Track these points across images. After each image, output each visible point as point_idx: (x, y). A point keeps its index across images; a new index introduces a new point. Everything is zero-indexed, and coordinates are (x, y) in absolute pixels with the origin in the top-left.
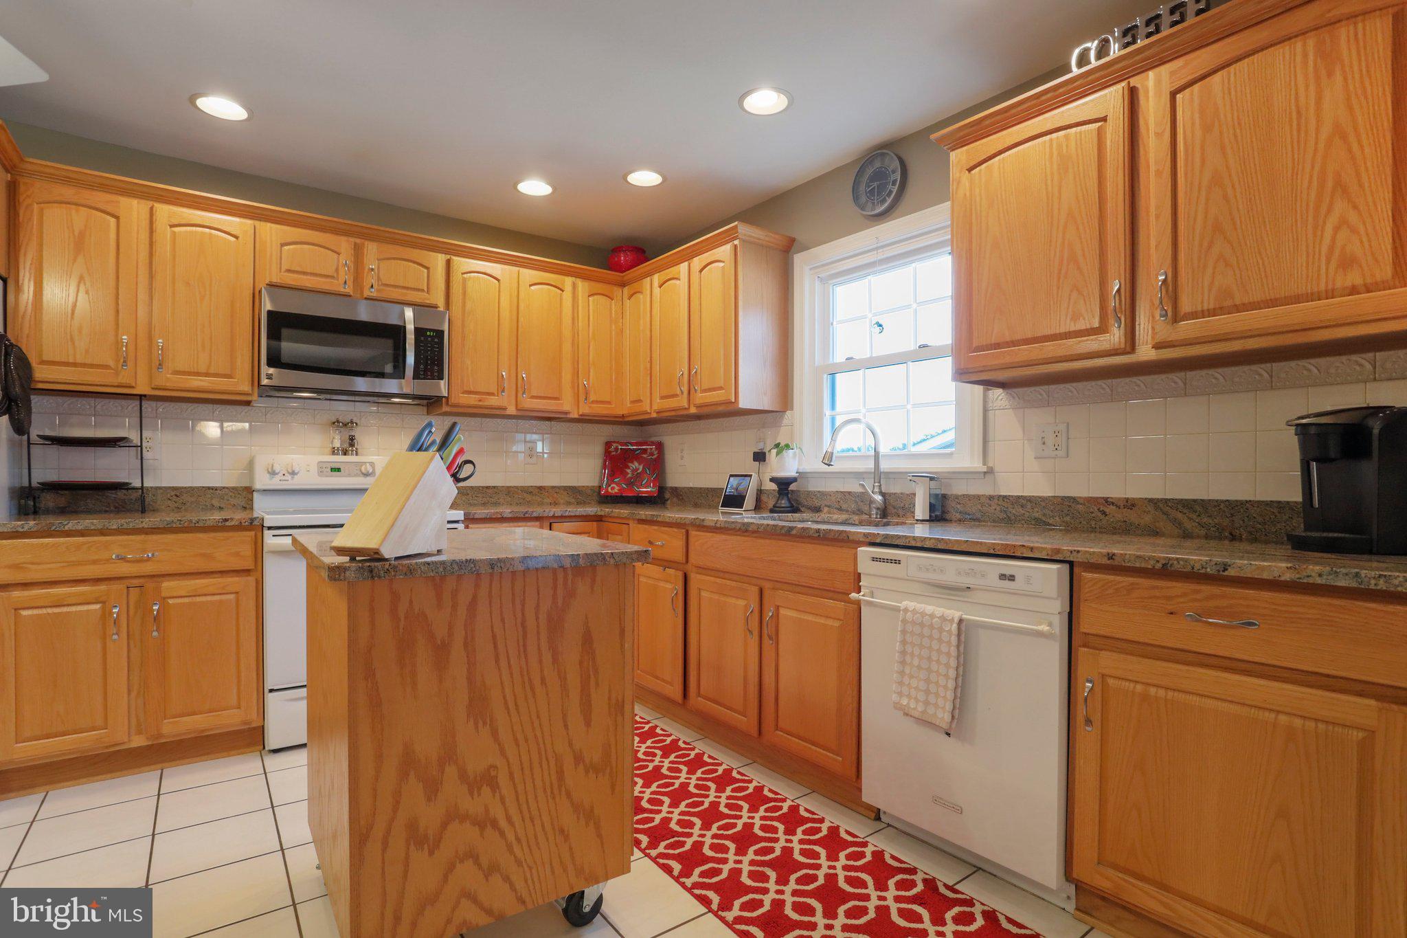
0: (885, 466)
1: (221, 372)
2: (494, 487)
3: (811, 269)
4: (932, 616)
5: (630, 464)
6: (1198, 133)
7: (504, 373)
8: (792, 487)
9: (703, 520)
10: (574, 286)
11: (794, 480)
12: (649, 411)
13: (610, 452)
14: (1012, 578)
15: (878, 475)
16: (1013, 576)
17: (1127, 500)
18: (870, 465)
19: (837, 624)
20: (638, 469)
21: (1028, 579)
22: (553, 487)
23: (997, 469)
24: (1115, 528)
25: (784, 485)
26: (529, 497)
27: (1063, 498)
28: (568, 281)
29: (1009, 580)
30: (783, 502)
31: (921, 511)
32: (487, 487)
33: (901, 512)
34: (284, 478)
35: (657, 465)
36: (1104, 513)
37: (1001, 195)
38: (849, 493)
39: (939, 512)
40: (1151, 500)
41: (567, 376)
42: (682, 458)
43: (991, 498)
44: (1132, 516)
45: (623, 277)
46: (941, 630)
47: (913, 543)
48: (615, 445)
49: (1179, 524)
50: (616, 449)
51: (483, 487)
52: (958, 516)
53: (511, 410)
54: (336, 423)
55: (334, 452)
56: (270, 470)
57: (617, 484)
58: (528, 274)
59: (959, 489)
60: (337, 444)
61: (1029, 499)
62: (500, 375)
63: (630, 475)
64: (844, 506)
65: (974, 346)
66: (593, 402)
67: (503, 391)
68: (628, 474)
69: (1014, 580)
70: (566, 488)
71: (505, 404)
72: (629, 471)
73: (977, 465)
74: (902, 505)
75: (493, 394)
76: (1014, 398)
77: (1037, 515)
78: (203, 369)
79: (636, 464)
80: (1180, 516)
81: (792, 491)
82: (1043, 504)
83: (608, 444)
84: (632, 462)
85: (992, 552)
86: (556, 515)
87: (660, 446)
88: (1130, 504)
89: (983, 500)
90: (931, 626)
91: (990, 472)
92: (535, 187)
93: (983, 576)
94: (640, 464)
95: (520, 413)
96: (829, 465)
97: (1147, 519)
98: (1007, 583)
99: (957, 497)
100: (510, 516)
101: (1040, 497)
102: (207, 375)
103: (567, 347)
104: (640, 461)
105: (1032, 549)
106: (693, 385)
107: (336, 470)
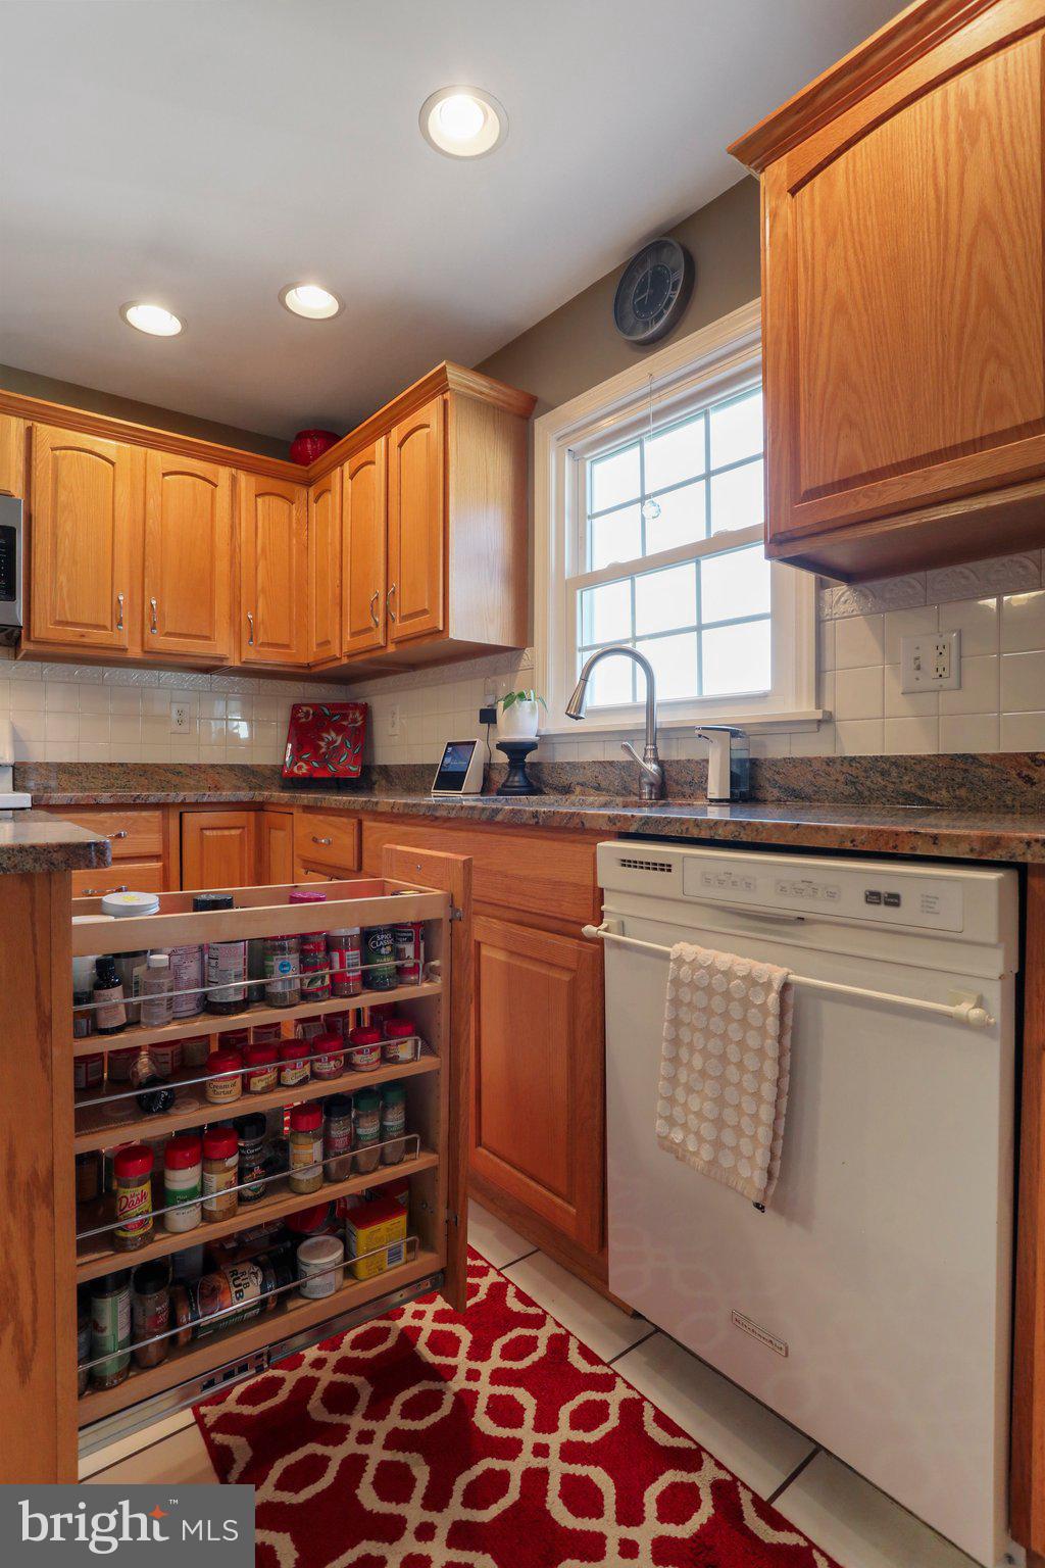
0: (662, 719)
2: (122, 765)
3: (558, 439)
4: (728, 974)
5: (325, 735)
7: (121, 598)
8: (530, 758)
9: (377, 803)
10: (234, 480)
11: (532, 746)
12: (338, 656)
13: (300, 718)
14: (893, 900)
15: (653, 733)
16: (897, 897)
18: (641, 719)
19: (566, 977)
20: (335, 742)
21: (929, 904)
22: (213, 766)
23: (838, 716)
25: (517, 751)
26: (175, 780)
27: (953, 758)
28: (223, 474)
29: (887, 903)
30: (516, 779)
31: (717, 784)
32: (110, 765)
33: (687, 790)
35: (363, 736)
36: (1029, 780)
38: (611, 763)
39: (746, 786)
41: (222, 606)
42: (393, 724)
43: (830, 761)
45: (308, 471)
46: (746, 1003)
47: (695, 833)
48: (305, 709)
50: (307, 713)
51: (103, 764)
52: (776, 793)
53: (135, 652)
57: (307, 762)
58: (161, 459)
59: (778, 749)
61: (896, 762)
62: (115, 600)
63: (323, 750)
64: (604, 784)
65: (803, 489)
66: (263, 644)
67: (120, 624)
68: (320, 747)
69: (897, 905)
70: (231, 767)
71: (125, 642)
72: (322, 744)
73: (806, 710)
74: (689, 779)
75: (104, 628)
76: (866, 597)
77: (907, 787)
79: (333, 734)
81: (532, 764)
82: (919, 768)
83: (296, 708)
84: (328, 732)
85: (848, 846)
86: (187, 801)
87: (366, 710)
89: (816, 766)
90: (727, 995)
91: (827, 720)
92: (154, 319)
93: (832, 895)
94: (337, 735)
95: (148, 657)
96: (577, 718)
98: (882, 912)
99: (774, 762)
100: (111, 801)
101: (913, 758)
103: (222, 566)
104: (339, 730)
105: (935, 839)
106: (390, 611)
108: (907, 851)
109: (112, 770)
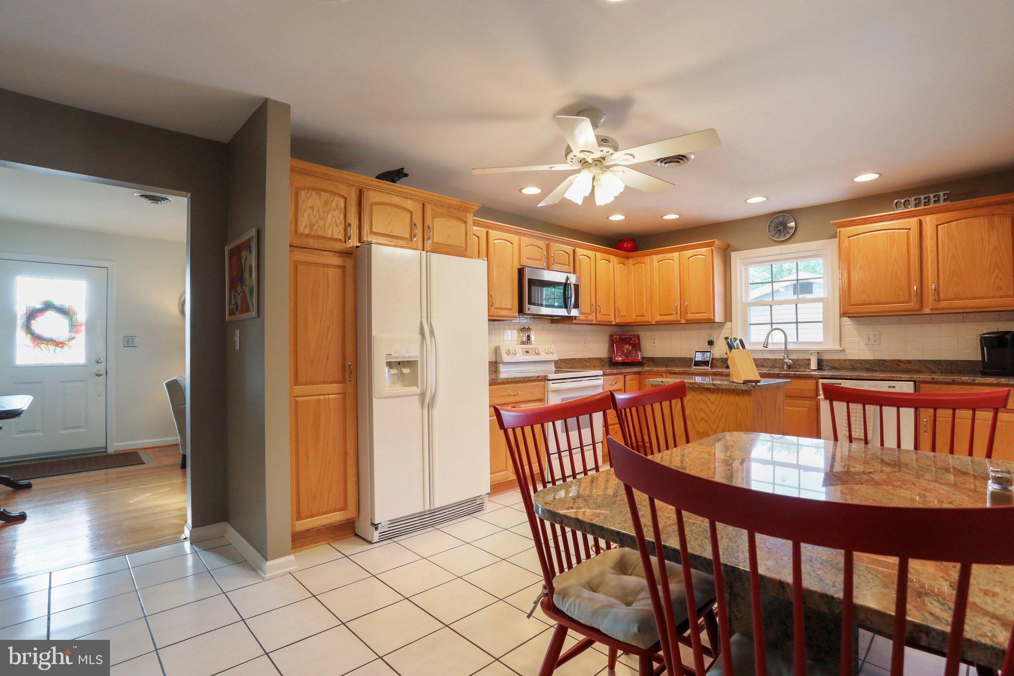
0: (790, 347)
1: (508, 306)
3: (741, 259)
5: (625, 346)
7: (592, 304)
10: (614, 259)
12: (651, 321)
13: (613, 340)
14: (894, 387)
15: (787, 351)
17: (908, 360)
18: (783, 347)
20: (629, 348)
21: (901, 387)
22: (594, 358)
23: (845, 349)
24: (903, 371)
26: (585, 363)
27: (880, 360)
28: (612, 258)
31: (814, 365)
32: (573, 359)
33: (797, 367)
34: (512, 357)
35: (637, 345)
36: (898, 365)
37: (864, 249)
38: (768, 359)
39: (821, 364)
40: (918, 360)
41: (612, 304)
42: (654, 343)
43: (845, 360)
44: (910, 366)
45: (630, 254)
47: (846, 377)
48: (615, 336)
49: (930, 369)
50: (616, 339)
52: (829, 368)
54: (523, 329)
55: (523, 343)
56: (508, 352)
57: (620, 356)
58: (600, 256)
59: (829, 357)
60: (525, 339)
61: (864, 361)
63: (626, 352)
64: (765, 365)
65: (851, 304)
66: (621, 316)
67: (592, 312)
68: (624, 351)
71: (593, 319)
72: (625, 349)
73: (837, 347)
75: (590, 314)
76: (854, 321)
77: (867, 367)
78: (504, 306)
79: (628, 346)
80: (930, 366)
82: (870, 362)
83: (611, 336)
84: (626, 345)
85: (883, 379)
87: (638, 337)
88: (909, 362)
89: (841, 361)
91: (843, 350)
94: (630, 346)
95: (596, 323)
96: (766, 347)
99: (828, 360)
101: (869, 360)
102: (505, 309)
103: (612, 290)
104: (630, 344)
105: (901, 377)
106: (684, 310)
107: (527, 352)
108: (896, 379)
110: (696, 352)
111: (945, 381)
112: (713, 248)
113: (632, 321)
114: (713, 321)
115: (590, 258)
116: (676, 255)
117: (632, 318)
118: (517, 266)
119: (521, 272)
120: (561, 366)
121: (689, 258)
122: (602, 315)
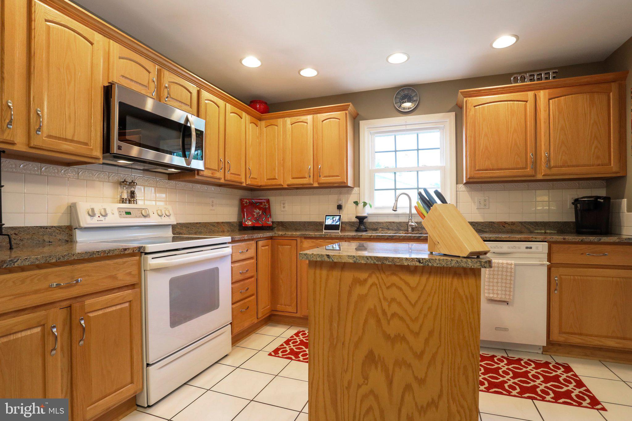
1: (82, 140)
3: (367, 128)
4: (502, 264)
5: (255, 210)
6: (557, 113)
8: (365, 220)
10: (246, 116)
11: (366, 217)
13: (244, 204)
14: (531, 248)
15: (411, 215)
16: (531, 247)
17: (512, 222)
20: (260, 213)
21: (537, 248)
22: (222, 223)
24: (508, 232)
25: (361, 219)
26: (213, 228)
27: (490, 222)
28: (244, 114)
29: (530, 249)
30: (362, 227)
32: (197, 223)
34: (99, 219)
35: (267, 210)
36: (504, 227)
37: (488, 118)
38: (393, 222)
40: (520, 222)
42: (284, 207)
44: (514, 227)
45: (262, 116)
46: (507, 268)
48: (245, 200)
49: (529, 229)
50: (246, 203)
53: (222, 180)
54: (123, 183)
55: (123, 201)
56: (90, 213)
57: (251, 221)
60: (125, 196)
61: (477, 223)
62: (220, 160)
63: (256, 216)
65: (477, 169)
66: (251, 178)
67: (220, 170)
68: (255, 215)
69: (531, 249)
70: (227, 223)
71: (220, 177)
72: (255, 214)
75: (216, 171)
76: (468, 187)
78: (69, 137)
79: (258, 210)
80: (529, 227)
83: (241, 200)
84: (256, 209)
85: (520, 240)
87: (268, 201)
88: (513, 223)
90: (503, 267)
93: (519, 248)
94: (260, 210)
96: (395, 211)
97: (519, 228)
98: (529, 250)
102: (72, 141)
104: (260, 209)
106: (317, 173)
107: (128, 213)
108: (531, 240)
109: (197, 225)
110: (326, 216)
111: (575, 241)
112: (347, 112)
113: (263, 184)
114: (346, 185)
115: (218, 107)
116: (309, 118)
117: (262, 181)
118: (101, 82)
119: (108, 91)
120: (181, 231)
121: (323, 121)
122: (231, 173)
